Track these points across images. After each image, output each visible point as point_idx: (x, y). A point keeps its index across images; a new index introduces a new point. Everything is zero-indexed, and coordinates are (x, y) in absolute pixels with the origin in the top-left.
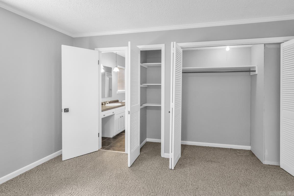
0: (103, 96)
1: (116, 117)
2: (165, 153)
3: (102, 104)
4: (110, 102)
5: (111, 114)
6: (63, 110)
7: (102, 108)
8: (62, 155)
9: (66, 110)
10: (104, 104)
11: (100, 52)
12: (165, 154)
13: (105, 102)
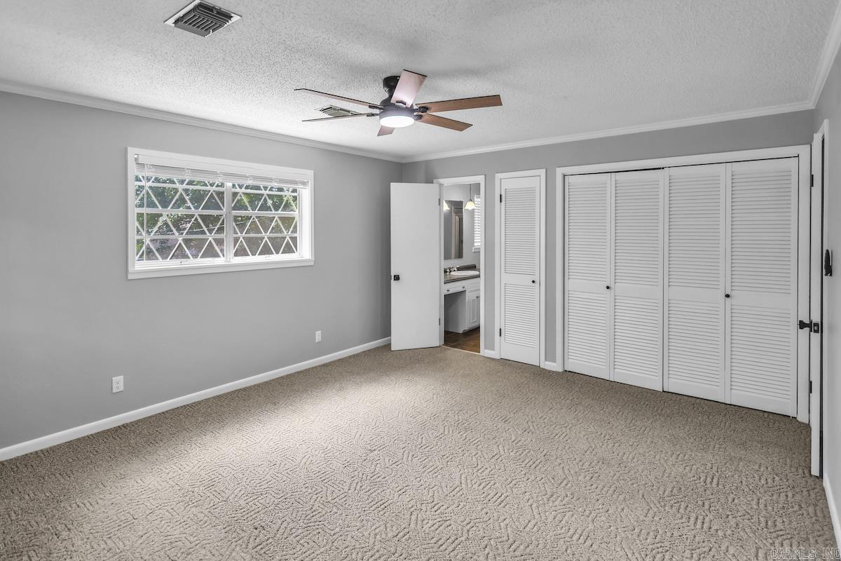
0: (447, 257)
1: (469, 296)
2: (546, 360)
3: (445, 272)
4: (459, 269)
5: (461, 289)
6: (393, 277)
7: (445, 278)
8: (390, 344)
9: (397, 278)
10: (448, 270)
11: (441, 185)
12: (546, 362)
13: (450, 269)
